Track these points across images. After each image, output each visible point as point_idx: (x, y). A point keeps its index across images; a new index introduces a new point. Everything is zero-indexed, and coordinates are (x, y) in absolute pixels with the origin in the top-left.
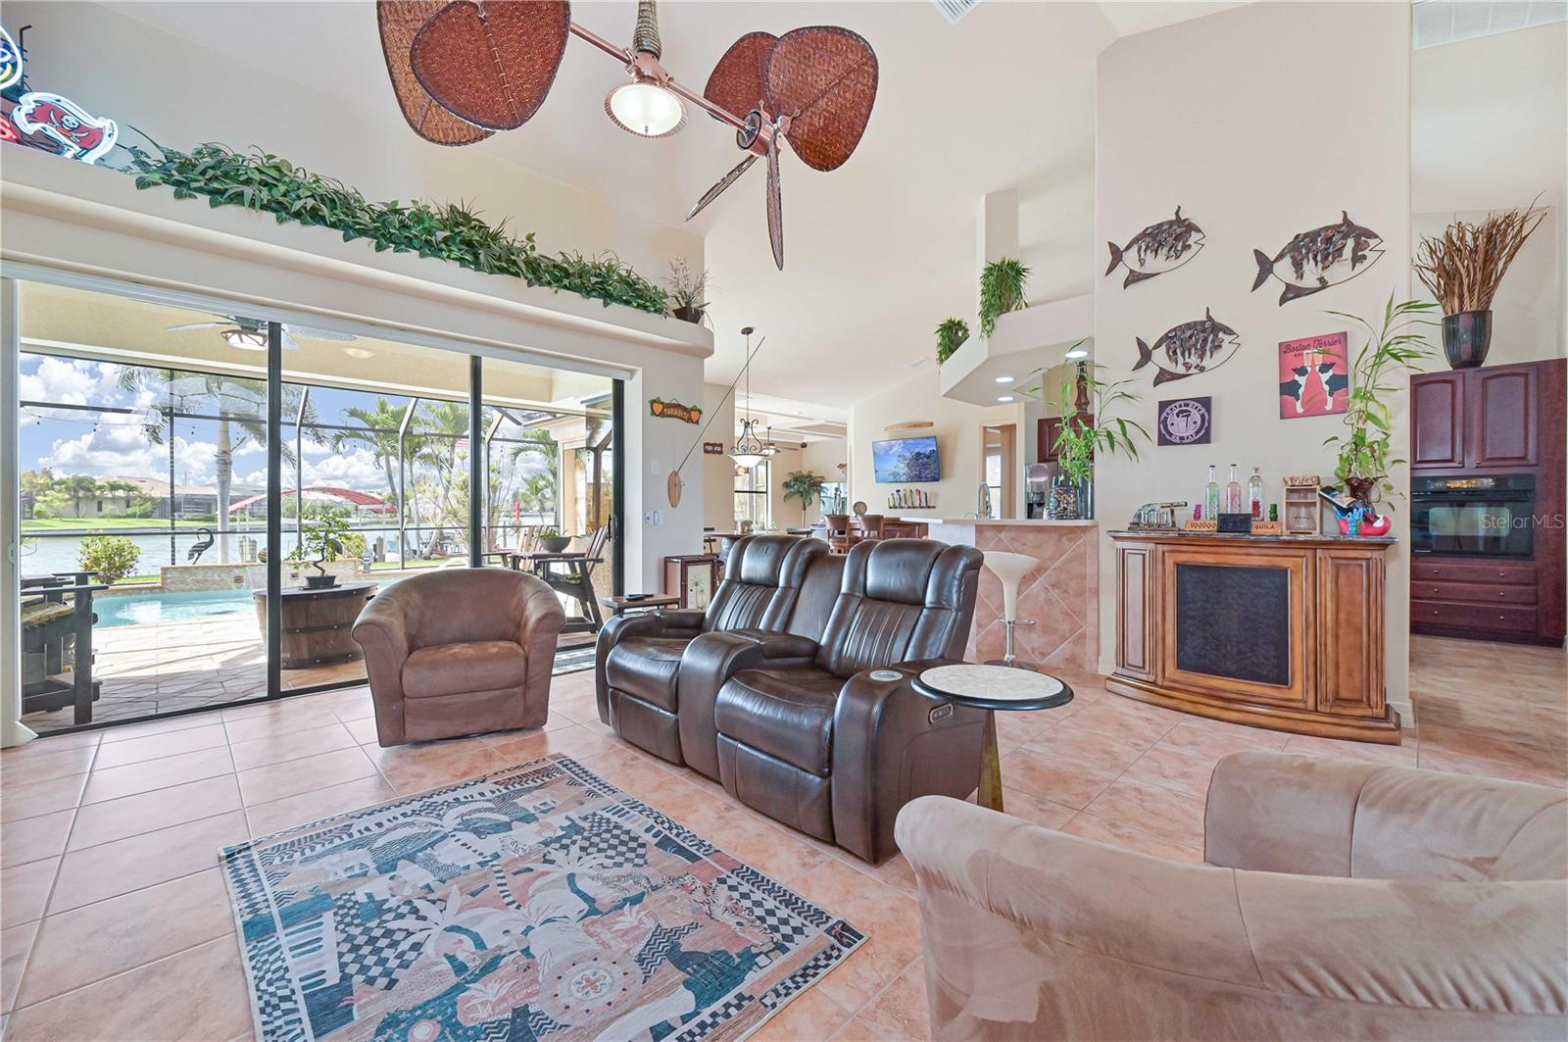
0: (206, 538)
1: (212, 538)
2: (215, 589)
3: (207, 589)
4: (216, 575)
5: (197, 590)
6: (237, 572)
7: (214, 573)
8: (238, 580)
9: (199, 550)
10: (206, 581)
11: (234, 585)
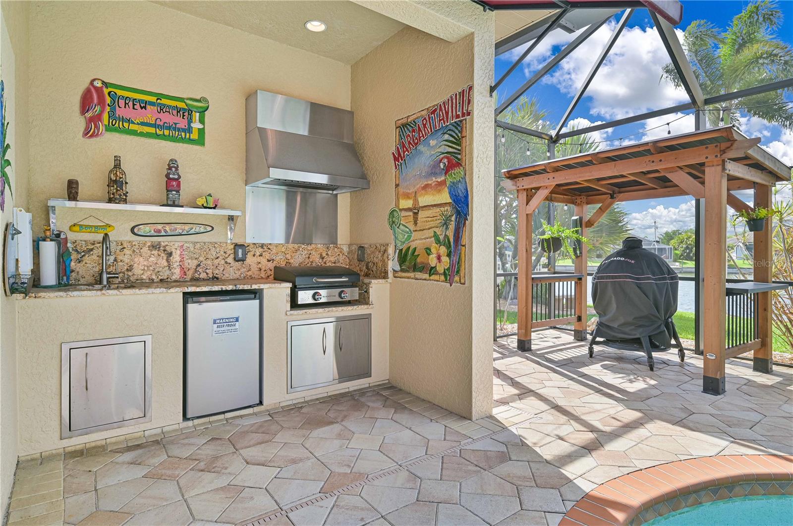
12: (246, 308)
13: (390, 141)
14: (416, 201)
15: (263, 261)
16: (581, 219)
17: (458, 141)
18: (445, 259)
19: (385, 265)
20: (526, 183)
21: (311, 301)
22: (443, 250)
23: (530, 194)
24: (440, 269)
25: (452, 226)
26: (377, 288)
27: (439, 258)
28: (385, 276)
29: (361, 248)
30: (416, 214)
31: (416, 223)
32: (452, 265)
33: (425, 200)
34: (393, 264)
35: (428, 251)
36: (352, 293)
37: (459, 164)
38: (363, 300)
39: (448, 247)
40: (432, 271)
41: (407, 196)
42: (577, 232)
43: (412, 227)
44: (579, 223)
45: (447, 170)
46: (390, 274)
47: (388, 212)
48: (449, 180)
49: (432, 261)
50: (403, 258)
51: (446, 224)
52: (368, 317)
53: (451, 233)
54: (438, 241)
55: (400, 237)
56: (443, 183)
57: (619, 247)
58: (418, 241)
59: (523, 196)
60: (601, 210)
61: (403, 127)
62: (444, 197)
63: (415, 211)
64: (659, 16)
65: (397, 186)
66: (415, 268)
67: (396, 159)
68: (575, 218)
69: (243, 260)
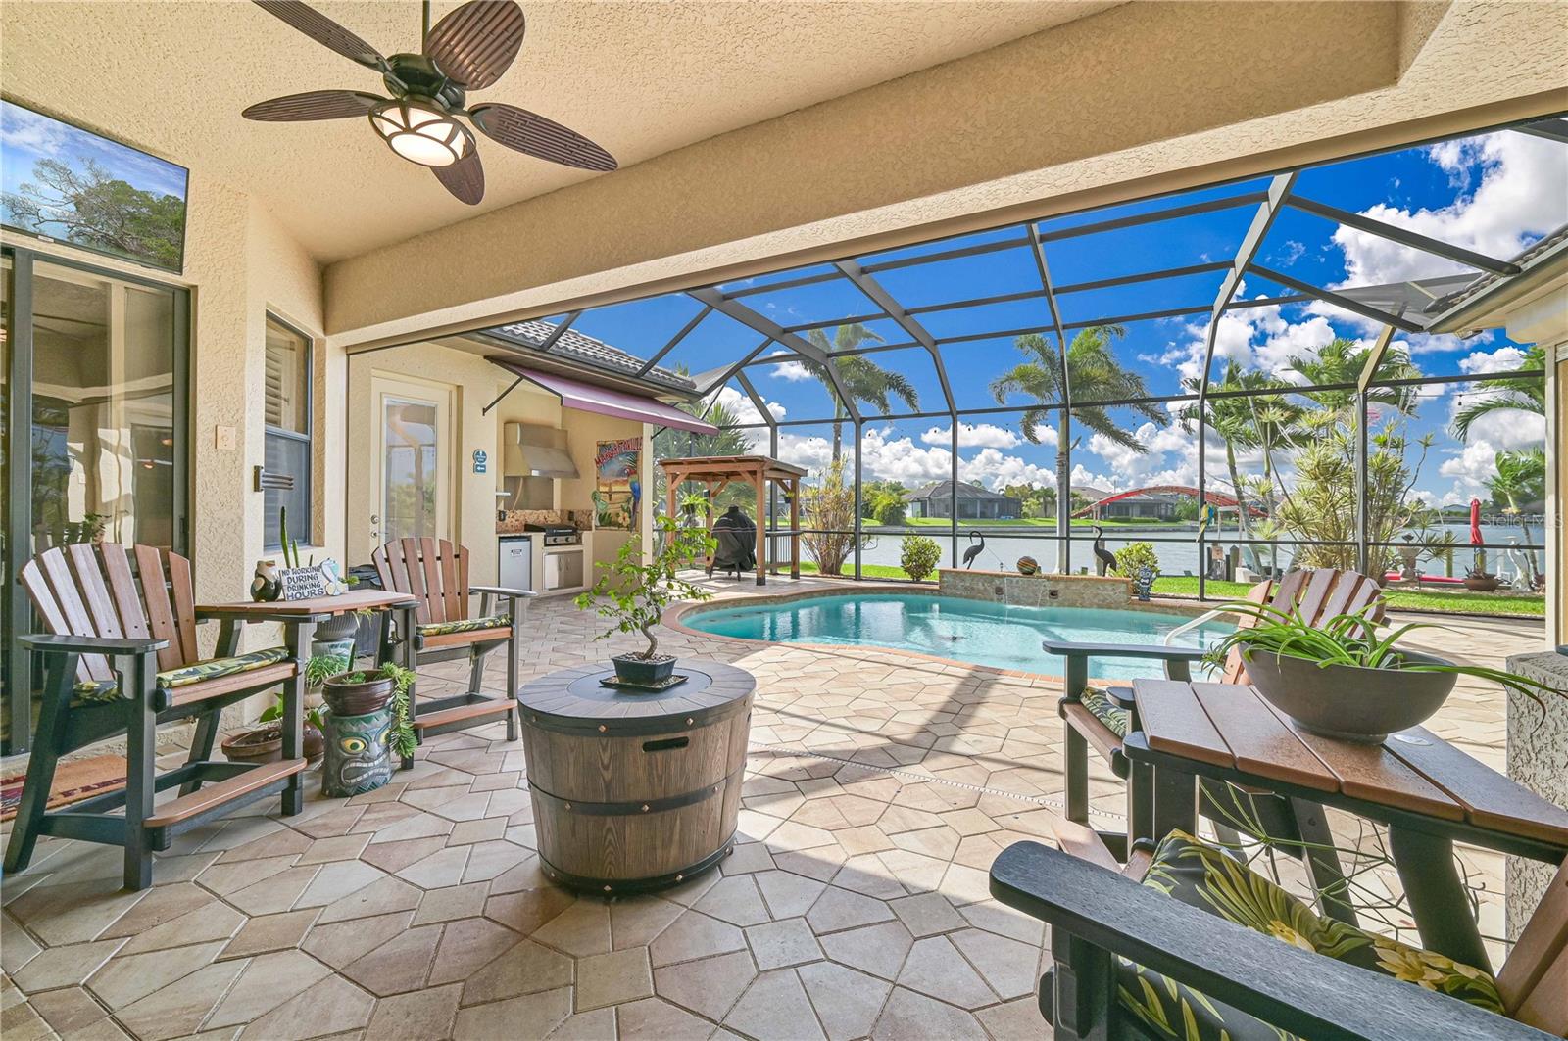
0: (977, 542)
1: (982, 541)
2: (980, 599)
3: (973, 598)
4: (980, 584)
5: (966, 597)
6: (997, 581)
7: (978, 581)
8: (999, 591)
9: (971, 554)
10: (973, 588)
11: (995, 597)
12: (524, 545)
13: (594, 453)
14: (610, 487)
15: (514, 521)
16: (709, 491)
17: (635, 462)
18: (628, 519)
19: (589, 522)
20: (672, 469)
21: (553, 543)
22: (627, 514)
23: (675, 477)
24: (625, 524)
25: (632, 503)
26: (586, 536)
27: (624, 519)
28: (590, 529)
29: (571, 514)
30: (610, 495)
31: (610, 500)
32: (632, 522)
33: (615, 488)
34: (595, 522)
35: (618, 515)
36: (572, 539)
37: (635, 472)
38: (579, 542)
39: (630, 513)
40: (620, 525)
41: (605, 485)
42: (706, 501)
43: (607, 501)
44: (708, 494)
45: (629, 475)
46: (593, 527)
47: (591, 493)
48: (630, 480)
49: (621, 520)
50: (601, 518)
51: (628, 501)
52: (582, 551)
53: (631, 507)
54: (623, 510)
55: (600, 507)
56: (627, 481)
57: (727, 511)
58: (612, 510)
59: (670, 478)
60: (722, 486)
61: (602, 446)
62: (628, 488)
63: (610, 493)
64: (753, 360)
65: (598, 478)
66: (610, 524)
67: (597, 463)
68: (705, 490)
69: (504, 519)
